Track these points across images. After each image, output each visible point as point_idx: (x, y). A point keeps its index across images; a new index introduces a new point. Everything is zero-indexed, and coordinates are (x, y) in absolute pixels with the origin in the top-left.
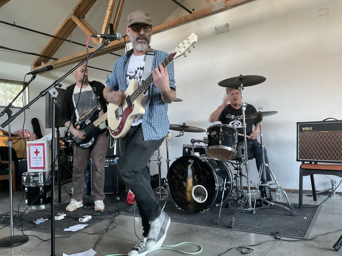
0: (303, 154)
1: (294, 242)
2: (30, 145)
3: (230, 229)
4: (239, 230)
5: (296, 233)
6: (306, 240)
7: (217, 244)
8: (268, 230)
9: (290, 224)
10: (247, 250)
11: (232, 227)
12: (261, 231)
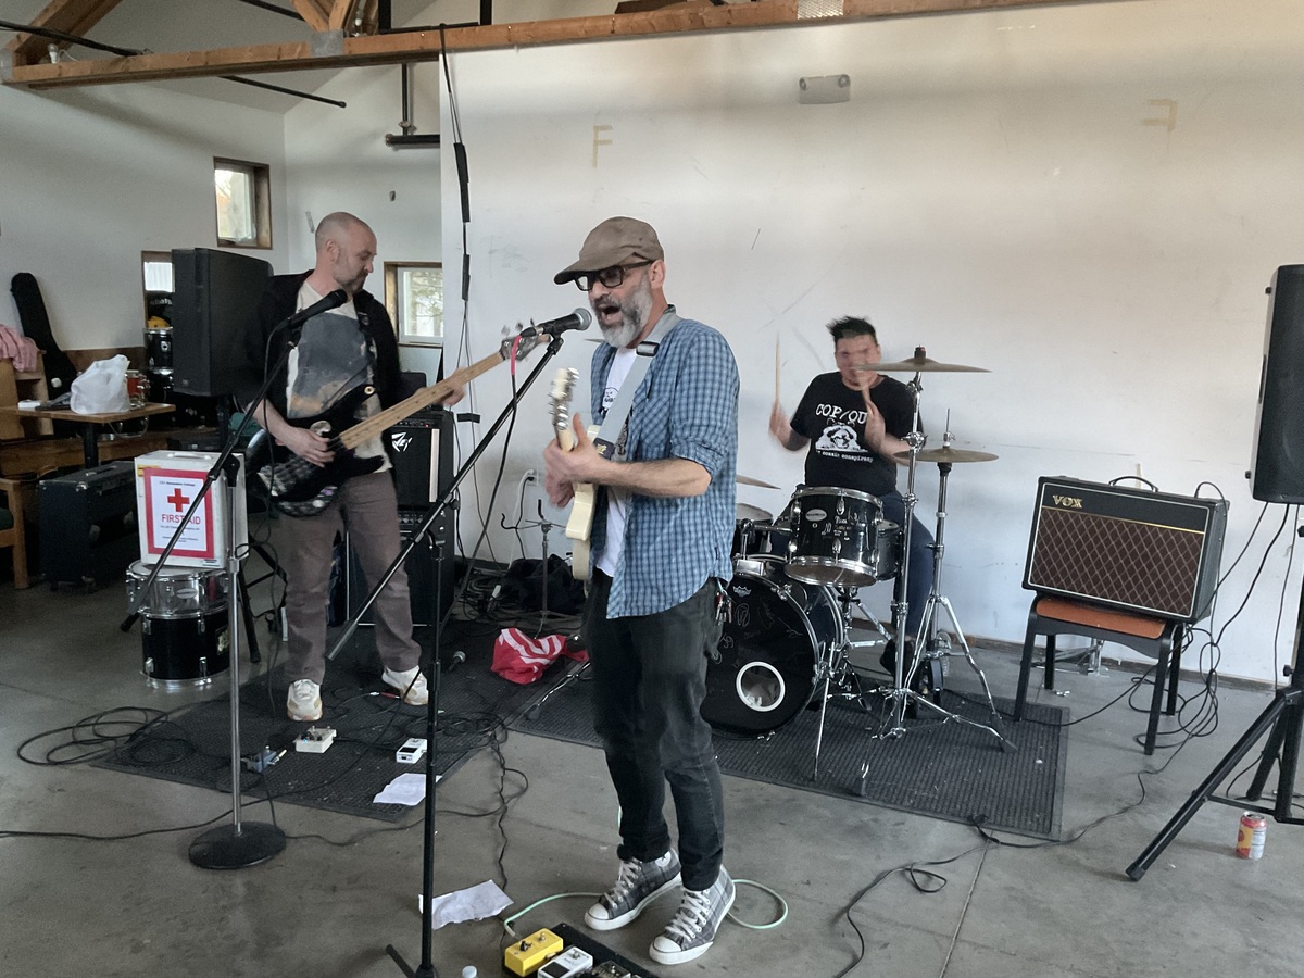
0: (1043, 570)
1: (1030, 850)
2: (149, 472)
3: (855, 798)
4: (881, 803)
5: (1029, 818)
6: (1056, 841)
7: (842, 858)
8: (955, 806)
9: (1005, 784)
10: (924, 876)
11: (863, 793)
12: (939, 810)
